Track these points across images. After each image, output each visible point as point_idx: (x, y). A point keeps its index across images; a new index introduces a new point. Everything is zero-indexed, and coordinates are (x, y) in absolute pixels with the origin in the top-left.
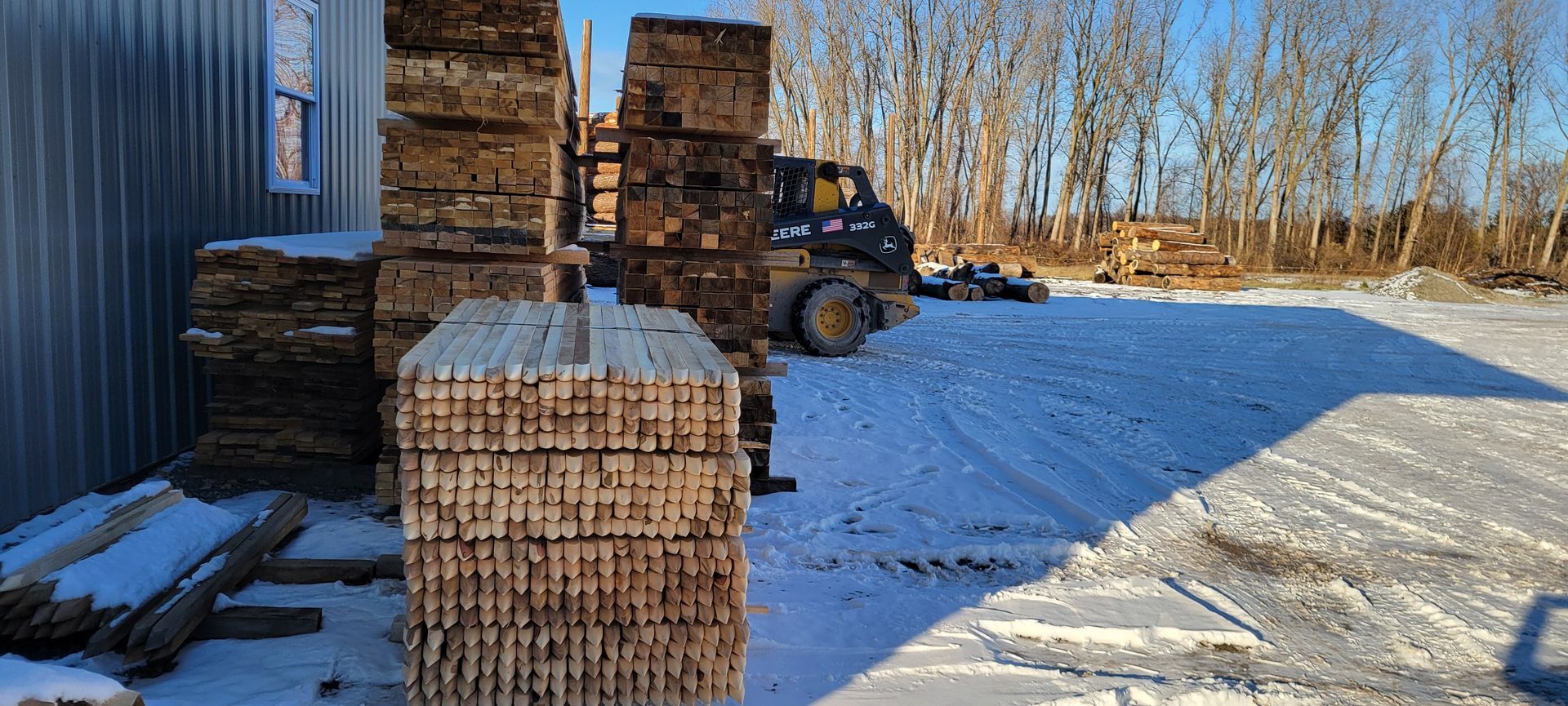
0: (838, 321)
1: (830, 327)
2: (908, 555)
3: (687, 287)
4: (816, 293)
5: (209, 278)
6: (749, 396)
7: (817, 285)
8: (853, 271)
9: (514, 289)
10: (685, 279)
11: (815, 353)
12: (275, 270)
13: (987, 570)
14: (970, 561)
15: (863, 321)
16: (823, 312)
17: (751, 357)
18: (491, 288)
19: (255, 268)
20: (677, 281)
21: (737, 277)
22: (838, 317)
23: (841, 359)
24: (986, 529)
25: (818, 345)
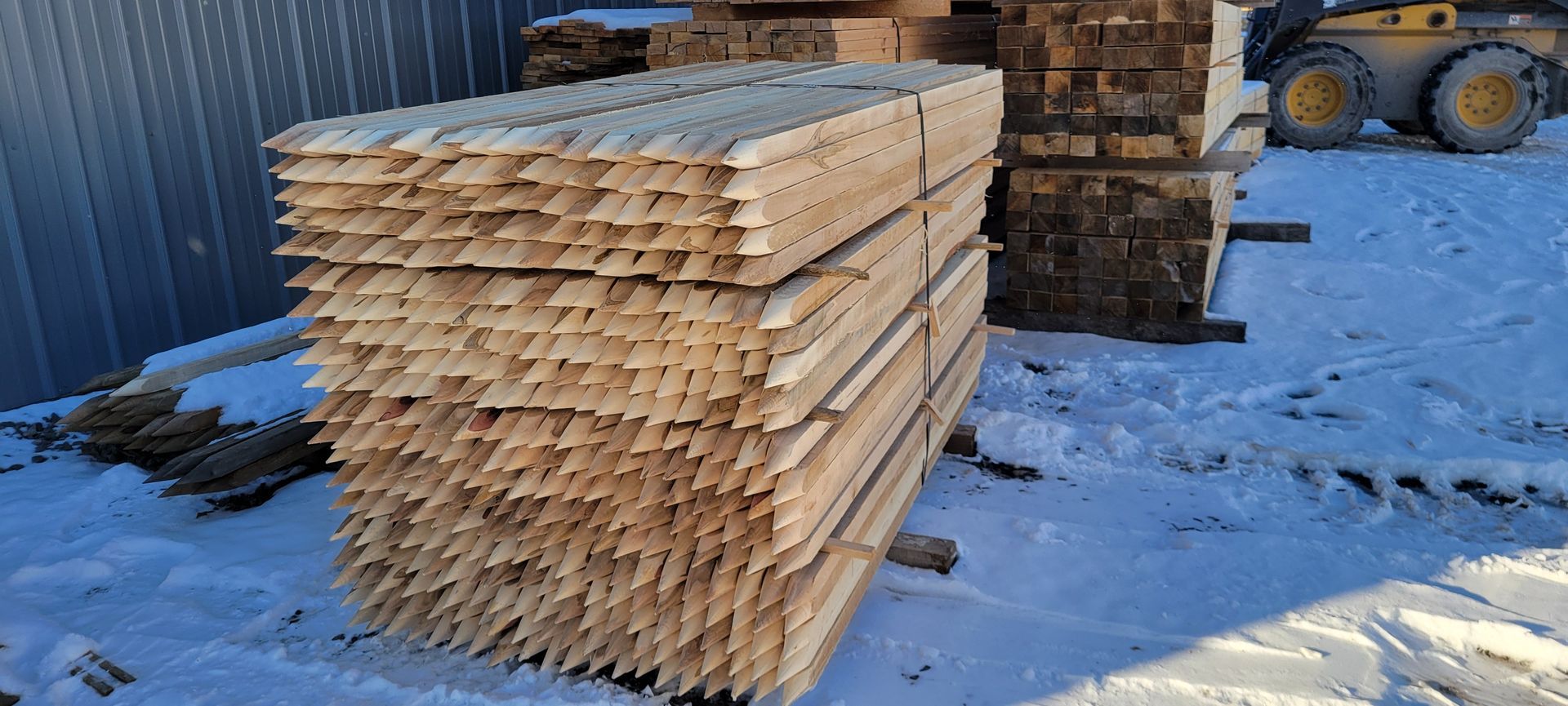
0: (1494, 103)
1: (1481, 112)
2: (1358, 463)
3: (1084, 40)
4: (1459, 66)
5: (539, 59)
6: (1175, 201)
7: (1461, 54)
8: (1528, 30)
9: (799, 50)
10: (1081, 28)
11: (1451, 149)
12: (597, 47)
13: (1509, 506)
14: (1484, 486)
15: (1534, 101)
16: (1470, 91)
17: (1178, 141)
18: (772, 51)
19: (578, 46)
20: (1068, 32)
21: (1160, 20)
22: (1495, 98)
23: (1490, 156)
24: (1558, 429)
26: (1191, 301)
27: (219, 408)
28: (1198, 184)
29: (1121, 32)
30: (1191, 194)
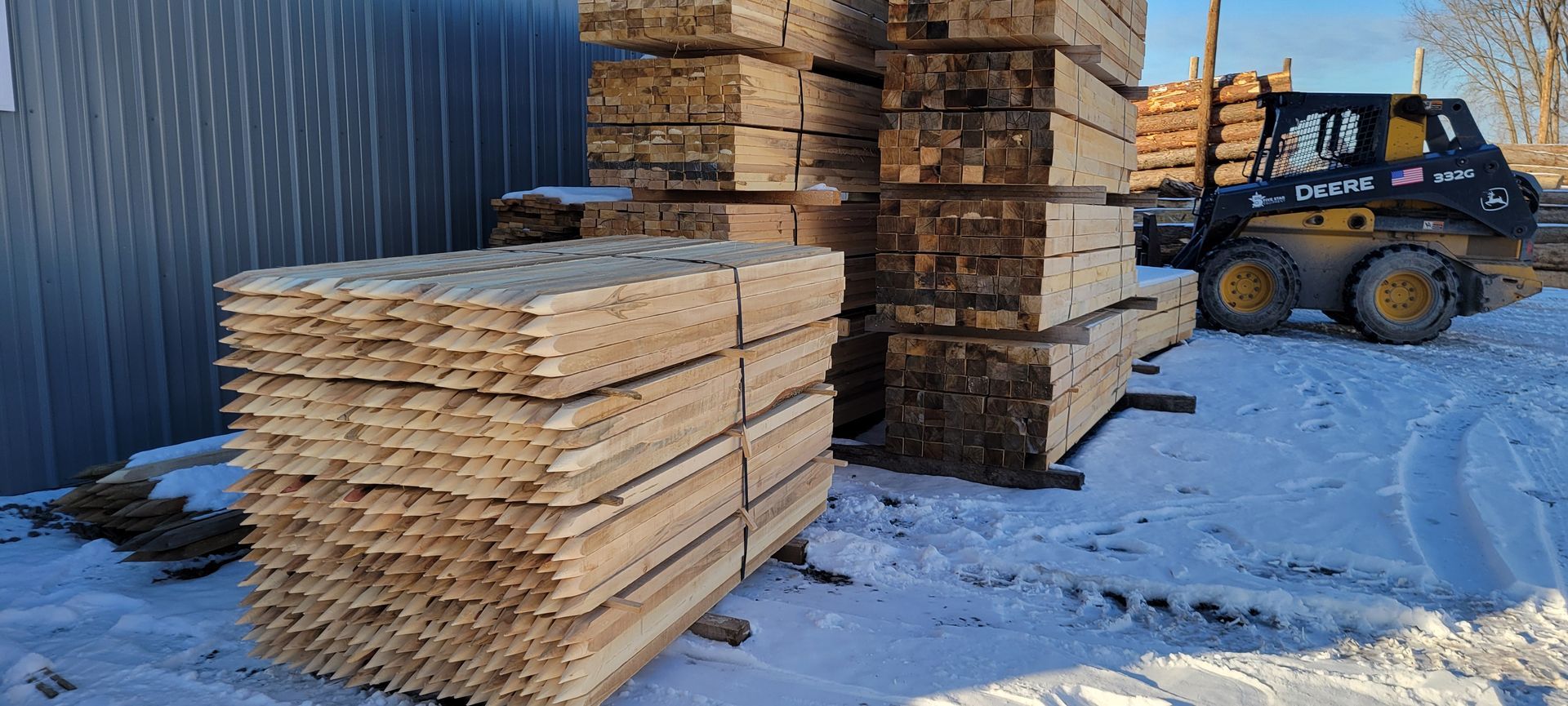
0: (1411, 299)
1: (1400, 307)
3: (945, 230)
4: (1375, 263)
5: (505, 226)
6: (1021, 366)
7: (1378, 254)
8: (1442, 235)
9: (700, 229)
10: (943, 221)
11: (1371, 338)
12: (554, 217)
13: (1230, 624)
14: (1216, 608)
15: (1446, 299)
16: (1389, 287)
17: (1021, 316)
18: (679, 228)
19: (538, 216)
20: (933, 223)
21: (1004, 217)
22: (1413, 294)
23: (1408, 347)
24: (1307, 569)
25: (1376, 329)
26: (1036, 452)
27: (185, 497)
28: (1039, 353)
29: (974, 225)
30: (1034, 361)
